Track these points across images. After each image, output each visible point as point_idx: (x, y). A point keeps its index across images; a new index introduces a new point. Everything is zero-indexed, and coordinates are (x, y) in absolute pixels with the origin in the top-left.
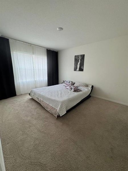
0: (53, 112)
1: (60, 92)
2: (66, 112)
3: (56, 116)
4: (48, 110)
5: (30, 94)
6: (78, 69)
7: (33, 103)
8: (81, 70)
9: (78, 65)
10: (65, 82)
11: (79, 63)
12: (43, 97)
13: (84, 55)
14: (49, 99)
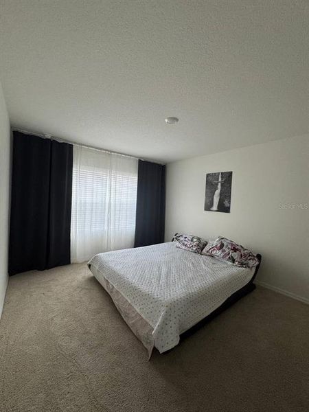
0: (142, 333)
1: (164, 270)
2: (176, 342)
3: (150, 349)
4: (130, 323)
5: (90, 266)
6: (215, 207)
7: (96, 293)
8: (224, 208)
9: (215, 197)
10: (181, 239)
11: (218, 192)
12: (120, 279)
13: (230, 174)
14: (134, 290)
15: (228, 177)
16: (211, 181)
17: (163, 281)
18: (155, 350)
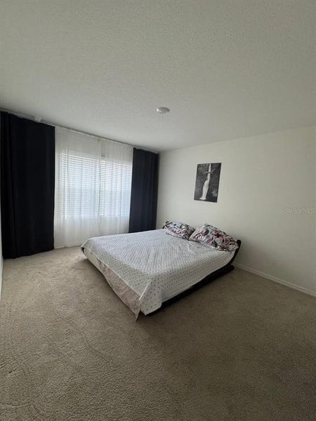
0: (130, 301)
1: (153, 252)
2: (159, 306)
3: (137, 312)
4: (120, 294)
5: (83, 249)
6: (204, 197)
7: (89, 272)
8: (212, 198)
9: (204, 187)
10: (171, 226)
11: (207, 182)
12: (112, 259)
13: (219, 165)
14: (124, 268)
15: (217, 168)
16: (201, 172)
17: (150, 261)
18: (141, 313)
